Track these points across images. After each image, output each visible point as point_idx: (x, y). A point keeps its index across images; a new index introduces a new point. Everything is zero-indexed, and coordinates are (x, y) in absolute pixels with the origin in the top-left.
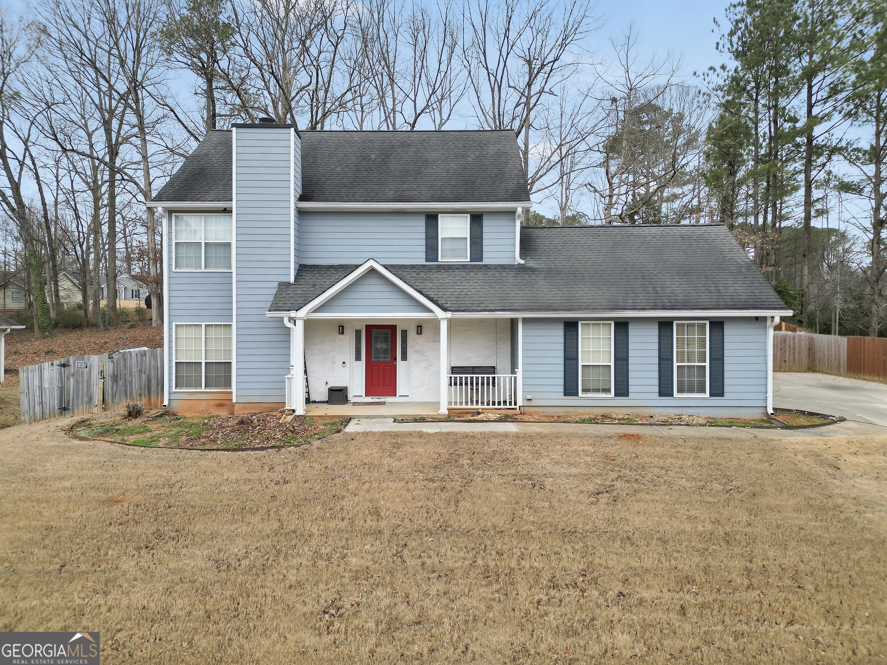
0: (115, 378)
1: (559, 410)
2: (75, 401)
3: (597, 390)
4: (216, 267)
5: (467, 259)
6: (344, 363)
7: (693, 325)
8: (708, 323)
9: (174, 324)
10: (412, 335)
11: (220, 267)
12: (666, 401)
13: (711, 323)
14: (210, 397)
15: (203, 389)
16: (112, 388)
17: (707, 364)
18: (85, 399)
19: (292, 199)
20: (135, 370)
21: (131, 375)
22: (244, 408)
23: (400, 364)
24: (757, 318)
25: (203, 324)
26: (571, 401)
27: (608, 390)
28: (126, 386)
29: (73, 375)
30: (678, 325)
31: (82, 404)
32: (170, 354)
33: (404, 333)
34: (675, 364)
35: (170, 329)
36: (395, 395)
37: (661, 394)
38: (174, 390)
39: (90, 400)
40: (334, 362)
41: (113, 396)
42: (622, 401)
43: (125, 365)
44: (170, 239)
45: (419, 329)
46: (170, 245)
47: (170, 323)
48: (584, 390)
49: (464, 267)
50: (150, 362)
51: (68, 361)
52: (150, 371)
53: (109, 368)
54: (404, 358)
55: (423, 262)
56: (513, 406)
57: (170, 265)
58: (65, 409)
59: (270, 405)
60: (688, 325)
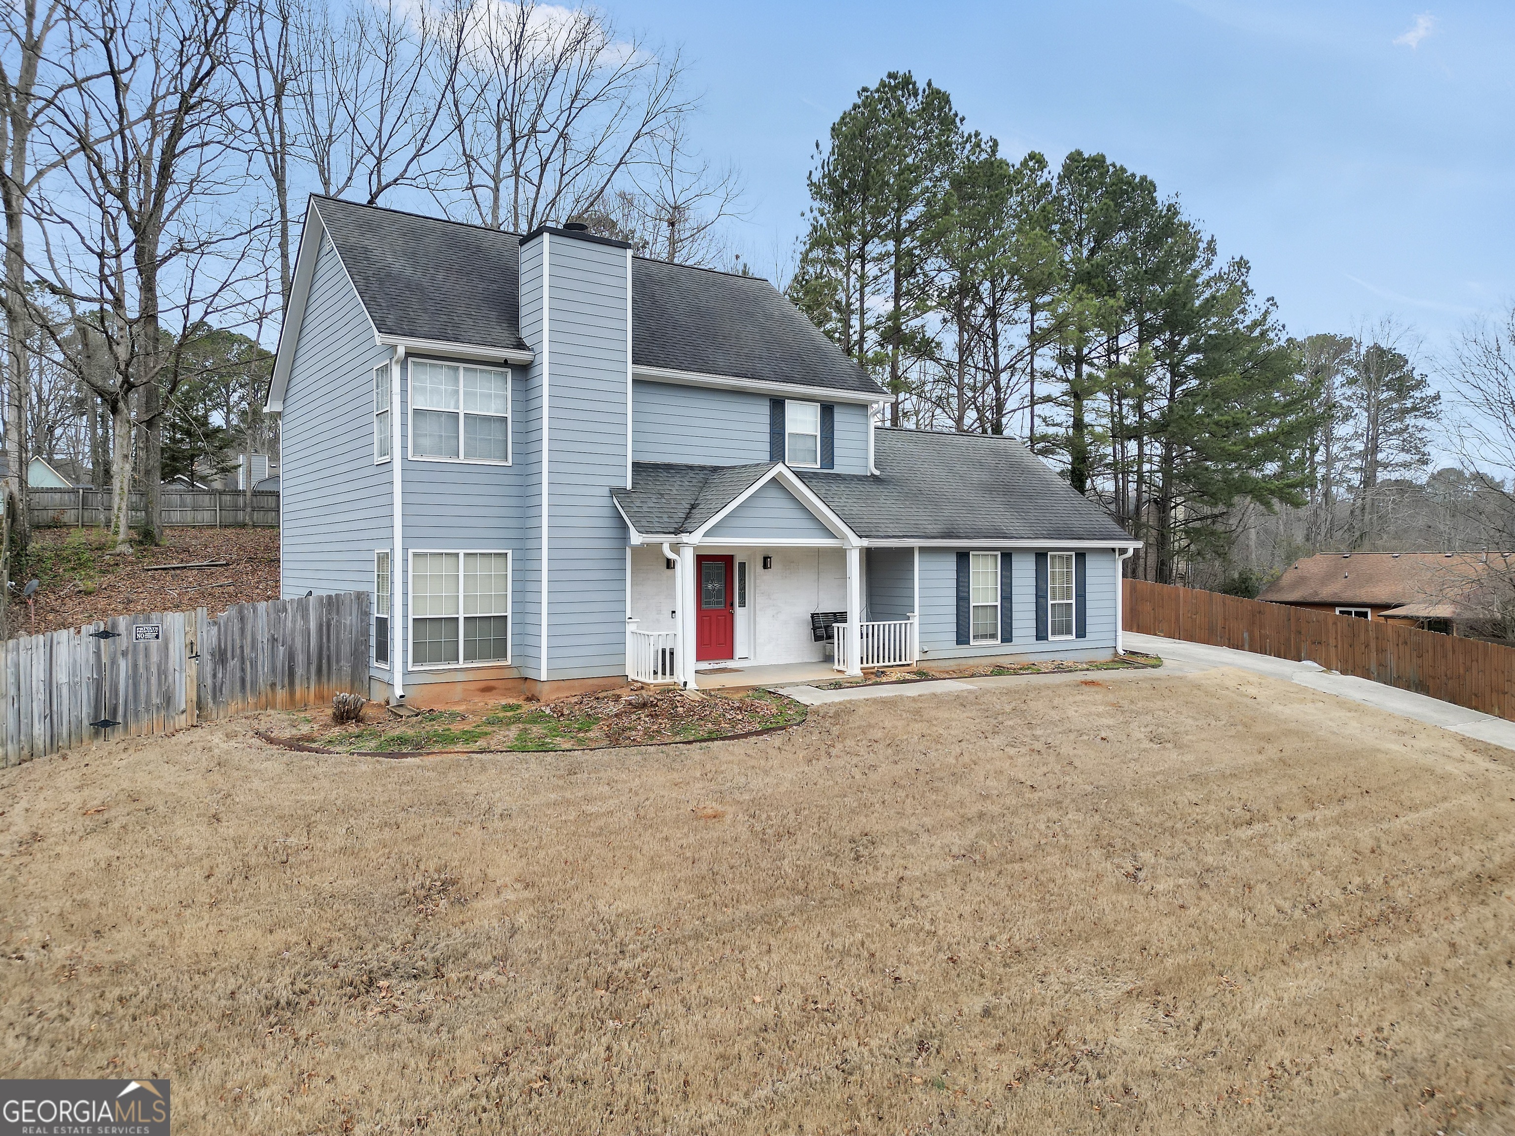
0: (220, 656)
1: (953, 663)
2: (131, 706)
3: (986, 636)
4: (482, 457)
5: (818, 464)
6: (674, 612)
7: (1063, 557)
8: (1073, 554)
9: (410, 551)
10: (755, 570)
11: (489, 457)
12: (1042, 645)
13: (1076, 555)
14: (471, 676)
15: (462, 664)
16: (214, 676)
17: (1073, 601)
18: (156, 700)
19: (628, 361)
20: (263, 637)
21: (254, 647)
22: (558, 689)
23: (740, 614)
25: (462, 553)
26: (963, 651)
27: (993, 636)
28: (243, 670)
29: (124, 654)
30: (1050, 557)
31: (147, 710)
32: (405, 605)
33: (742, 566)
34: (1050, 602)
35: (405, 560)
36: (730, 656)
37: (1038, 638)
38: (410, 669)
39: (168, 699)
40: (659, 612)
41: (216, 691)
42: (1007, 648)
43: (242, 630)
44: (404, 402)
45: (766, 563)
46: (404, 413)
47: (405, 549)
48: (974, 637)
49: (816, 475)
51: (114, 625)
52: (293, 640)
53: (208, 638)
54: (743, 604)
56: (910, 662)
57: (404, 447)
58: (106, 724)
60: (1059, 557)
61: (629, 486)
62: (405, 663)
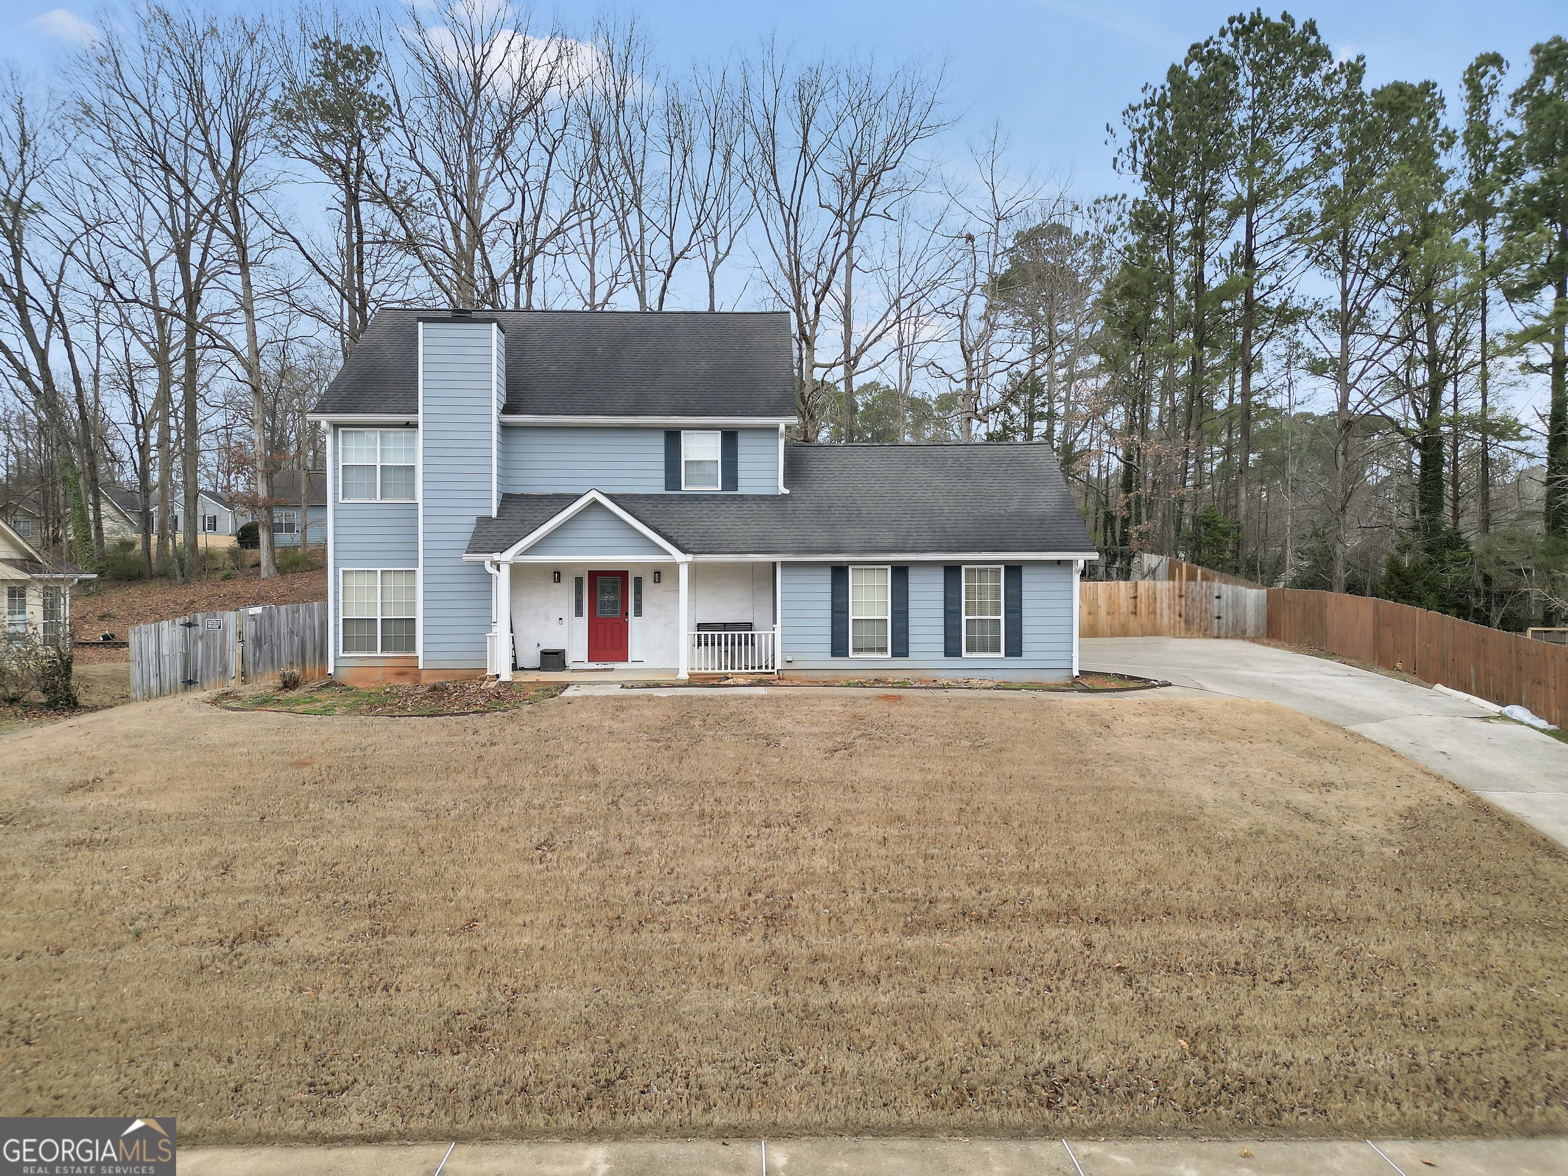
0: (258, 641)
1: (826, 673)
2: (205, 672)
3: (872, 650)
4: (395, 497)
5: (717, 488)
6: (561, 619)
7: (986, 570)
8: (1002, 568)
9: (341, 570)
10: (647, 584)
11: (401, 497)
12: (953, 662)
13: (1007, 569)
14: (388, 663)
15: (379, 653)
16: (254, 655)
17: (1002, 618)
18: (219, 669)
19: (495, 412)
20: (284, 630)
21: (279, 637)
22: (433, 676)
23: (633, 621)
24: (1059, 562)
25: (379, 570)
26: (839, 663)
27: (883, 650)
28: (272, 652)
29: (201, 637)
30: (966, 570)
31: (214, 675)
32: (336, 609)
33: (638, 581)
34: (964, 618)
35: (336, 576)
36: (625, 659)
37: (947, 654)
38: (341, 654)
39: (225, 670)
40: (547, 619)
41: (256, 665)
42: (900, 663)
43: (271, 624)
44: (336, 461)
45: (657, 576)
46: (336, 469)
47: (336, 568)
48: (855, 650)
49: (714, 497)
50: (305, 620)
51: (195, 619)
52: (304, 632)
53: (250, 631)
54: (638, 612)
55: (662, 491)
56: (770, 670)
57: (336, 494)
58: (191, 682)
59: (466, 672)
60: (980, 571)
61: (494, 514)
62: (336, 650)
